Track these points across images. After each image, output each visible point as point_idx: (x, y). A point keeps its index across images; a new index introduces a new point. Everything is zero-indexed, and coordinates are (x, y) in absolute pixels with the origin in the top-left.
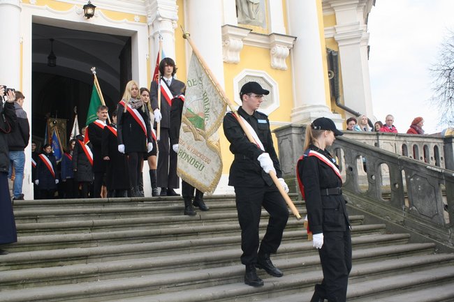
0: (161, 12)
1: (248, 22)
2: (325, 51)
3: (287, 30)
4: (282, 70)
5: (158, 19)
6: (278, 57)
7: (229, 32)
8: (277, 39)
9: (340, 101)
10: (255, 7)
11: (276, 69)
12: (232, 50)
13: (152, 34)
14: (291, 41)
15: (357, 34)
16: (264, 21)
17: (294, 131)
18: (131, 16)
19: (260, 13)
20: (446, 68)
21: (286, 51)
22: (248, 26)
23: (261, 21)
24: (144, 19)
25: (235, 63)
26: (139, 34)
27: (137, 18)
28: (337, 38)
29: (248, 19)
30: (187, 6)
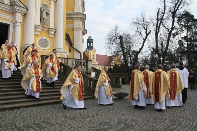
0: (17, 20)
1: (43, 24)
2: (65, 33)
3: (54, 27)
4: (52, 38)
5: (16, 22)
6: (51, 34)
7: (37, 27)
8: (51, 29)
9: (73, 46)
10: (46, 20)
11: (50, 37)
12: (38, 31)
13: (14, 25)
14: (55, 30)
15: (79, 28)
16: (48, 24)
17: (44, 57)
18: (8, 20)
19: (47, 22)
20: (110, 38)
21: (53, 33)
22: (43, 25)
23: (47, 24)
24: (12, 21)
25: (38, 35)
26: (10, 25)
27: (10, 21)
28: (74, 28)
29: (43, 23)
30: (26, 18)
